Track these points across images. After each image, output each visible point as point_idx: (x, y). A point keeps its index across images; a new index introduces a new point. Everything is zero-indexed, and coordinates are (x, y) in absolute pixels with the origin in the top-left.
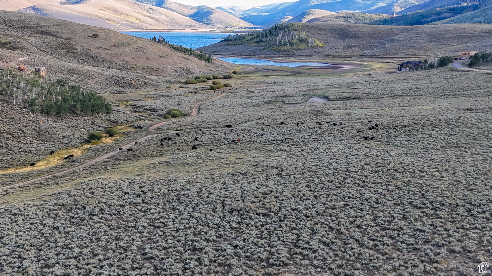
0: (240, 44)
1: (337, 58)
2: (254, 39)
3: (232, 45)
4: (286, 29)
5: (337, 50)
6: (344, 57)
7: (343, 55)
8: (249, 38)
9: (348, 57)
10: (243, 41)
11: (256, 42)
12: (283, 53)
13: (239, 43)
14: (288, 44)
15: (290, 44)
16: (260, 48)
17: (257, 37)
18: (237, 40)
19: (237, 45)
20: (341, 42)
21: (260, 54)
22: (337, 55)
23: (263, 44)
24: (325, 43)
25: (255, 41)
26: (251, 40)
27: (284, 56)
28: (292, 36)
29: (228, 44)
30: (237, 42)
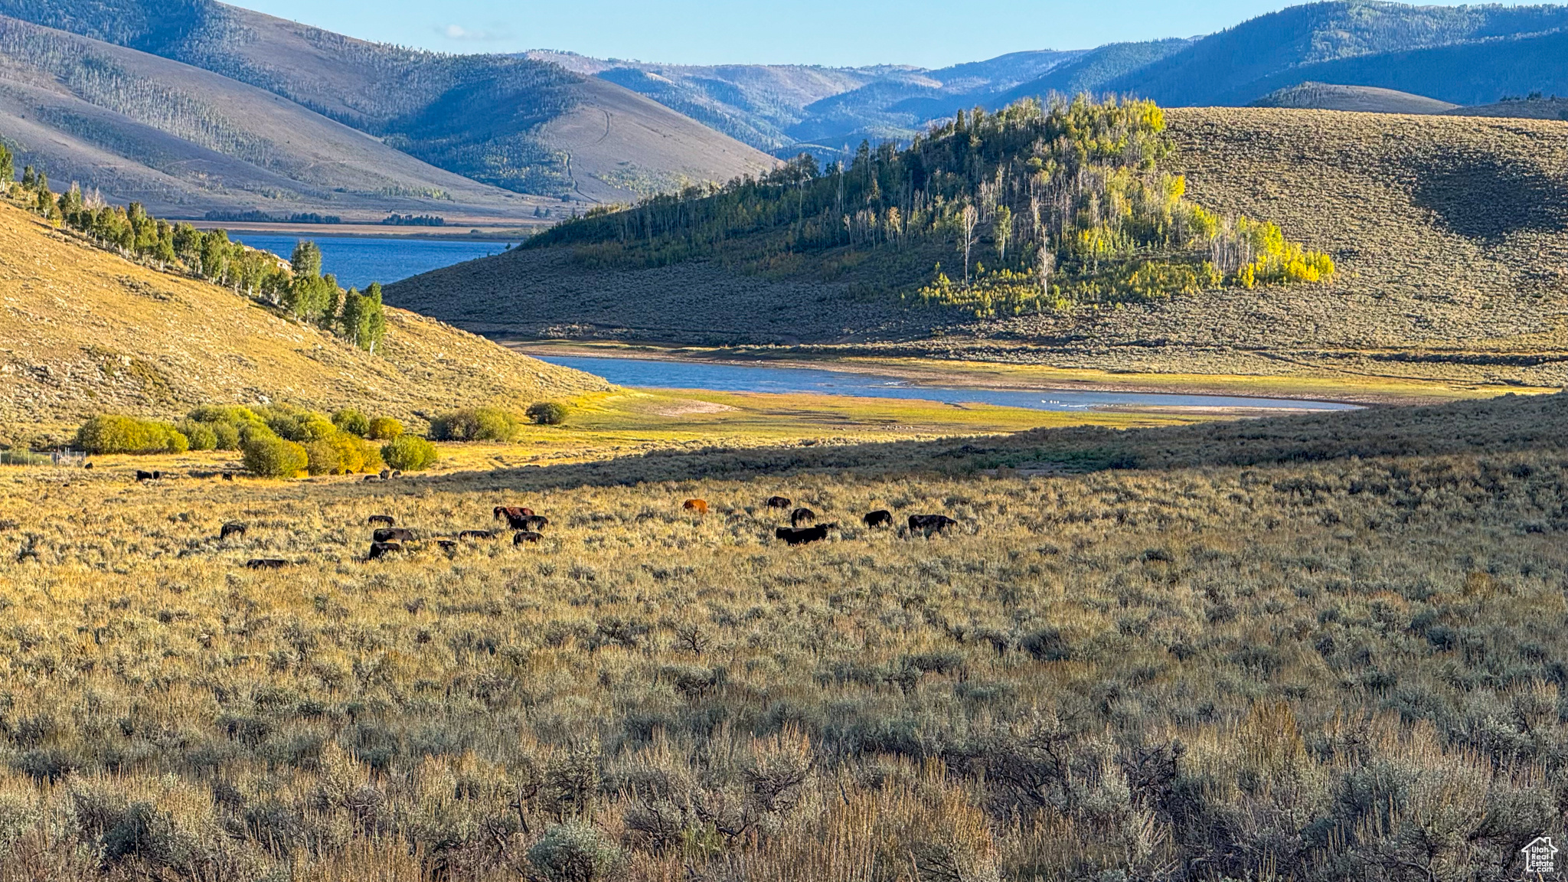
0: (678, 259)
1: (1429, 369)
2: (782, 220)
3: (616, 264)
4: (1040, 146)
5: (1434, 312)
6: (1484, 361)
7: (1474, 344)
8: (744, 214)
9: (1512, 361)
10: (700, 238)
11: (803, 246)
12: (998, 327)
13: (667, 252)
14: (1047, 258)
15: (1061, 258)
16: (825, 290)
17: (812, 209)
18: (657, 230)
19: (649, 264)
20: (1471, 249)
21: (823, 336)
22: (1430, 343)
23: (851, 258)
24: (1344, 255)
25: (791, 238)
26: (759, 228)
27: (1006, 345)
28: (1082, 203)
29: (578, 261)
30: (654, 242)
